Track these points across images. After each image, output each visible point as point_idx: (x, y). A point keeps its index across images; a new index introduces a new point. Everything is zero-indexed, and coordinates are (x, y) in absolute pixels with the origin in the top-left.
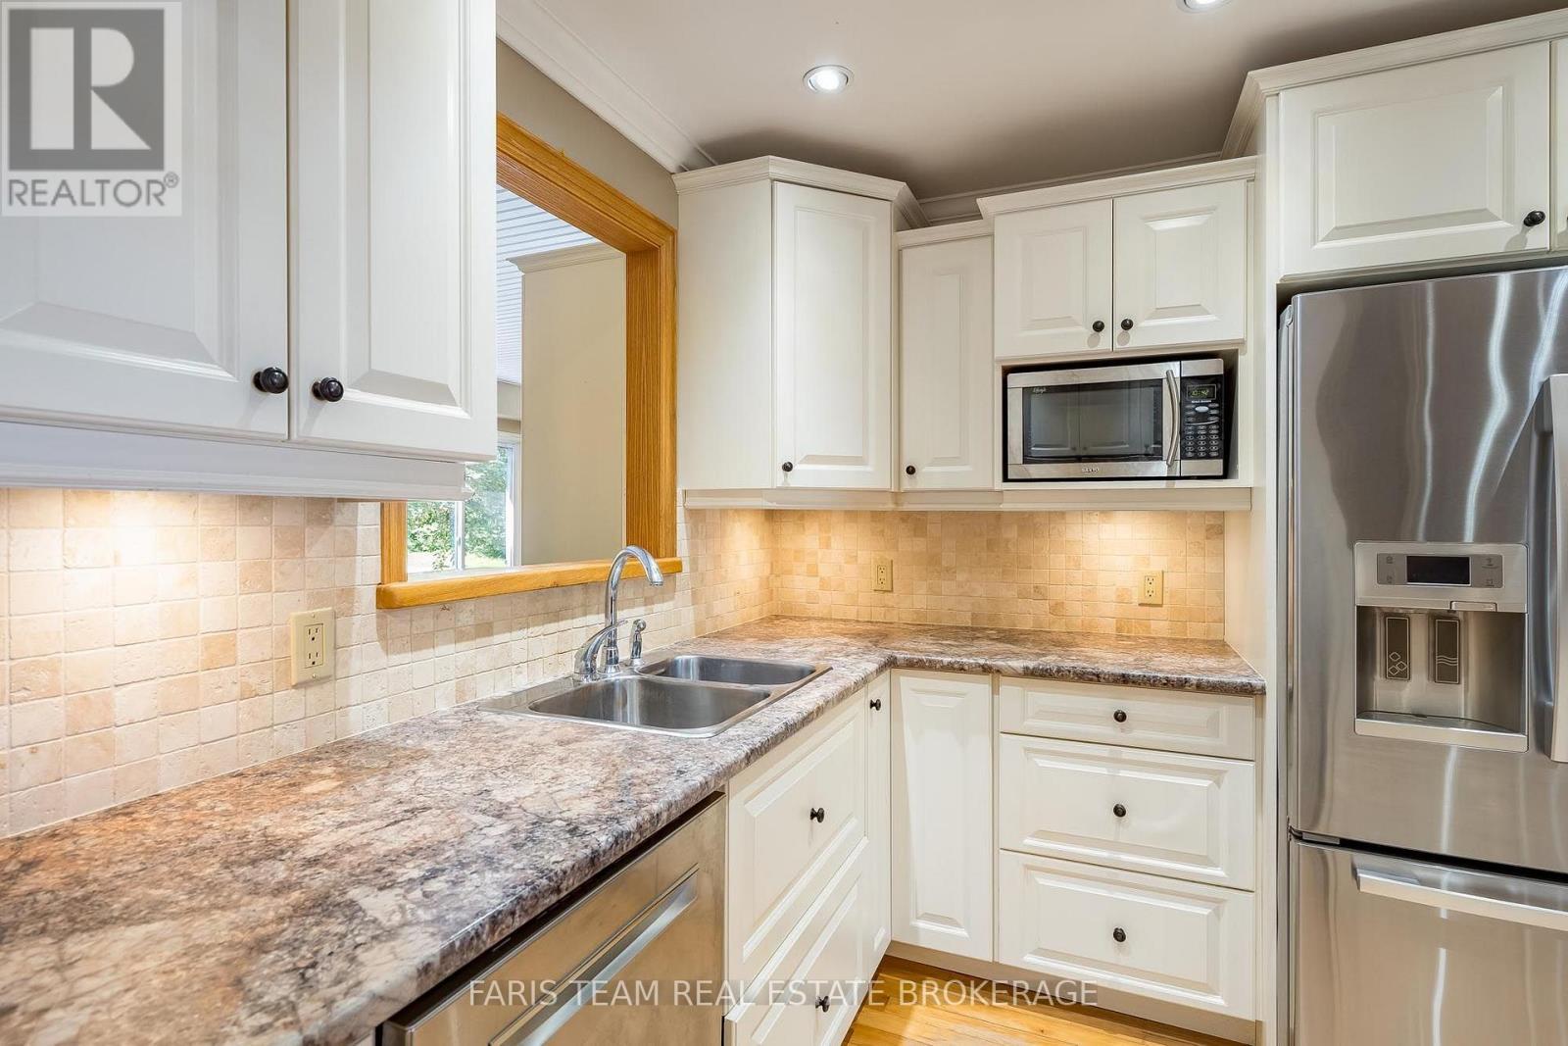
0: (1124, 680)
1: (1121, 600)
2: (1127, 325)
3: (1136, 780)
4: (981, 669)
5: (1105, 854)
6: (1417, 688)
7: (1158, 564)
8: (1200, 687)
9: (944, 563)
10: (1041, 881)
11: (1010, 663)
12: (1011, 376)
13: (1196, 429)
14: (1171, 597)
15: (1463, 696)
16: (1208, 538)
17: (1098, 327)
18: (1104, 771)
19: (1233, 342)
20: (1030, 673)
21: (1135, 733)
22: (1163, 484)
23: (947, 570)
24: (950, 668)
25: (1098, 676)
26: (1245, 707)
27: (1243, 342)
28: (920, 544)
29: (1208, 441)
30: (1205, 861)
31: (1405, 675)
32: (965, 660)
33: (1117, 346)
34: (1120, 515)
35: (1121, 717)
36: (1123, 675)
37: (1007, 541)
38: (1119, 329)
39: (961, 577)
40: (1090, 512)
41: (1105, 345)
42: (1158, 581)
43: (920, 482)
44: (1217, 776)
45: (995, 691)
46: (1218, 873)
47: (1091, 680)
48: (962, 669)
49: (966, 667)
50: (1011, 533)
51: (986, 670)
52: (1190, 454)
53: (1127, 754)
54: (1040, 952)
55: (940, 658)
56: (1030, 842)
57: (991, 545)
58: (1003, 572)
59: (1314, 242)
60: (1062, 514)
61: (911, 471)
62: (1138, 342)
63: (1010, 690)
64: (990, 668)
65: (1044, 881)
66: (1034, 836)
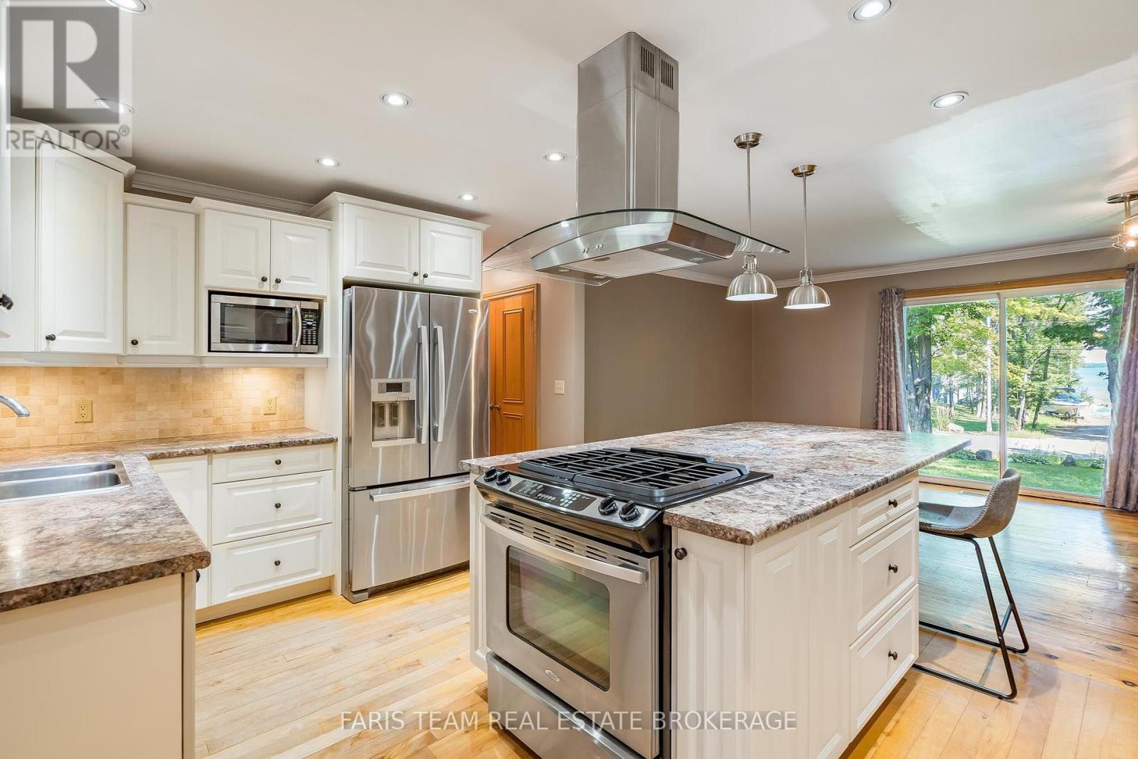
0: (281, 445)
1: (255, 413)
2: (278, 281)
3: (283, 490)
4: (203, 452)
5: (270, 529)
6: (387, 429)
7: (273, 394)
8: (313, 443)
9: (138, 400)
10: (237, 554)
11: (221, 446)
12: (213, 296)
13: (307, 332)
14: (280, 409)
15: (400, 429)
16: (297, 380)
17: (264, 279)
18: (269, 490)
19: (322, 296)
20: (232, 450)
21: (284, 468)
22: (292, 355)
23: (140, 404)
24: (183, 455)
25: (268, 445)
26: (329, 447)
27: (325, 297)
28: (117, 389)
29: (312, 337)
30: (314, 516)
31: (383, 425)
32: (193, 449)
33: (272, 290)
34: (255, 370)
35: (278, 462)
36: (280, 443)
37: (185, 385)
38: (273, 282)
39: (150, 408)
40: (238, 368)
41: (266, 289)
42: (274, 401)
43: (140, 350)
44: (318, 479)
45: (210, 463)
46: (319, 519)
47: (265, 448)
48: (191, 454)
49: (194, 452)
50: (188, 380)
51: (206, 452)
52: (304, 343)
53: (281, 479)
54: (236, 589)
55: (176, 450)
56: (232, 536)
57: (173, 388)
58: (182, 403)
59: (356, 265)
60: (221, 369)
61: (134, 343)
62: (282, 290)
63: (218, 461)
64: (209, 450)
65: (237, 553)
66: (233, 532)
